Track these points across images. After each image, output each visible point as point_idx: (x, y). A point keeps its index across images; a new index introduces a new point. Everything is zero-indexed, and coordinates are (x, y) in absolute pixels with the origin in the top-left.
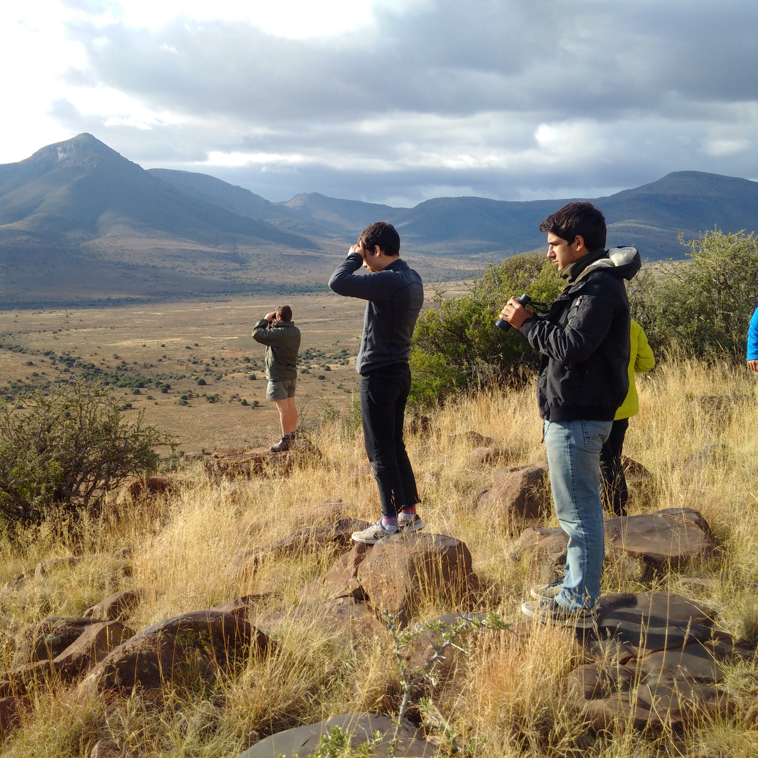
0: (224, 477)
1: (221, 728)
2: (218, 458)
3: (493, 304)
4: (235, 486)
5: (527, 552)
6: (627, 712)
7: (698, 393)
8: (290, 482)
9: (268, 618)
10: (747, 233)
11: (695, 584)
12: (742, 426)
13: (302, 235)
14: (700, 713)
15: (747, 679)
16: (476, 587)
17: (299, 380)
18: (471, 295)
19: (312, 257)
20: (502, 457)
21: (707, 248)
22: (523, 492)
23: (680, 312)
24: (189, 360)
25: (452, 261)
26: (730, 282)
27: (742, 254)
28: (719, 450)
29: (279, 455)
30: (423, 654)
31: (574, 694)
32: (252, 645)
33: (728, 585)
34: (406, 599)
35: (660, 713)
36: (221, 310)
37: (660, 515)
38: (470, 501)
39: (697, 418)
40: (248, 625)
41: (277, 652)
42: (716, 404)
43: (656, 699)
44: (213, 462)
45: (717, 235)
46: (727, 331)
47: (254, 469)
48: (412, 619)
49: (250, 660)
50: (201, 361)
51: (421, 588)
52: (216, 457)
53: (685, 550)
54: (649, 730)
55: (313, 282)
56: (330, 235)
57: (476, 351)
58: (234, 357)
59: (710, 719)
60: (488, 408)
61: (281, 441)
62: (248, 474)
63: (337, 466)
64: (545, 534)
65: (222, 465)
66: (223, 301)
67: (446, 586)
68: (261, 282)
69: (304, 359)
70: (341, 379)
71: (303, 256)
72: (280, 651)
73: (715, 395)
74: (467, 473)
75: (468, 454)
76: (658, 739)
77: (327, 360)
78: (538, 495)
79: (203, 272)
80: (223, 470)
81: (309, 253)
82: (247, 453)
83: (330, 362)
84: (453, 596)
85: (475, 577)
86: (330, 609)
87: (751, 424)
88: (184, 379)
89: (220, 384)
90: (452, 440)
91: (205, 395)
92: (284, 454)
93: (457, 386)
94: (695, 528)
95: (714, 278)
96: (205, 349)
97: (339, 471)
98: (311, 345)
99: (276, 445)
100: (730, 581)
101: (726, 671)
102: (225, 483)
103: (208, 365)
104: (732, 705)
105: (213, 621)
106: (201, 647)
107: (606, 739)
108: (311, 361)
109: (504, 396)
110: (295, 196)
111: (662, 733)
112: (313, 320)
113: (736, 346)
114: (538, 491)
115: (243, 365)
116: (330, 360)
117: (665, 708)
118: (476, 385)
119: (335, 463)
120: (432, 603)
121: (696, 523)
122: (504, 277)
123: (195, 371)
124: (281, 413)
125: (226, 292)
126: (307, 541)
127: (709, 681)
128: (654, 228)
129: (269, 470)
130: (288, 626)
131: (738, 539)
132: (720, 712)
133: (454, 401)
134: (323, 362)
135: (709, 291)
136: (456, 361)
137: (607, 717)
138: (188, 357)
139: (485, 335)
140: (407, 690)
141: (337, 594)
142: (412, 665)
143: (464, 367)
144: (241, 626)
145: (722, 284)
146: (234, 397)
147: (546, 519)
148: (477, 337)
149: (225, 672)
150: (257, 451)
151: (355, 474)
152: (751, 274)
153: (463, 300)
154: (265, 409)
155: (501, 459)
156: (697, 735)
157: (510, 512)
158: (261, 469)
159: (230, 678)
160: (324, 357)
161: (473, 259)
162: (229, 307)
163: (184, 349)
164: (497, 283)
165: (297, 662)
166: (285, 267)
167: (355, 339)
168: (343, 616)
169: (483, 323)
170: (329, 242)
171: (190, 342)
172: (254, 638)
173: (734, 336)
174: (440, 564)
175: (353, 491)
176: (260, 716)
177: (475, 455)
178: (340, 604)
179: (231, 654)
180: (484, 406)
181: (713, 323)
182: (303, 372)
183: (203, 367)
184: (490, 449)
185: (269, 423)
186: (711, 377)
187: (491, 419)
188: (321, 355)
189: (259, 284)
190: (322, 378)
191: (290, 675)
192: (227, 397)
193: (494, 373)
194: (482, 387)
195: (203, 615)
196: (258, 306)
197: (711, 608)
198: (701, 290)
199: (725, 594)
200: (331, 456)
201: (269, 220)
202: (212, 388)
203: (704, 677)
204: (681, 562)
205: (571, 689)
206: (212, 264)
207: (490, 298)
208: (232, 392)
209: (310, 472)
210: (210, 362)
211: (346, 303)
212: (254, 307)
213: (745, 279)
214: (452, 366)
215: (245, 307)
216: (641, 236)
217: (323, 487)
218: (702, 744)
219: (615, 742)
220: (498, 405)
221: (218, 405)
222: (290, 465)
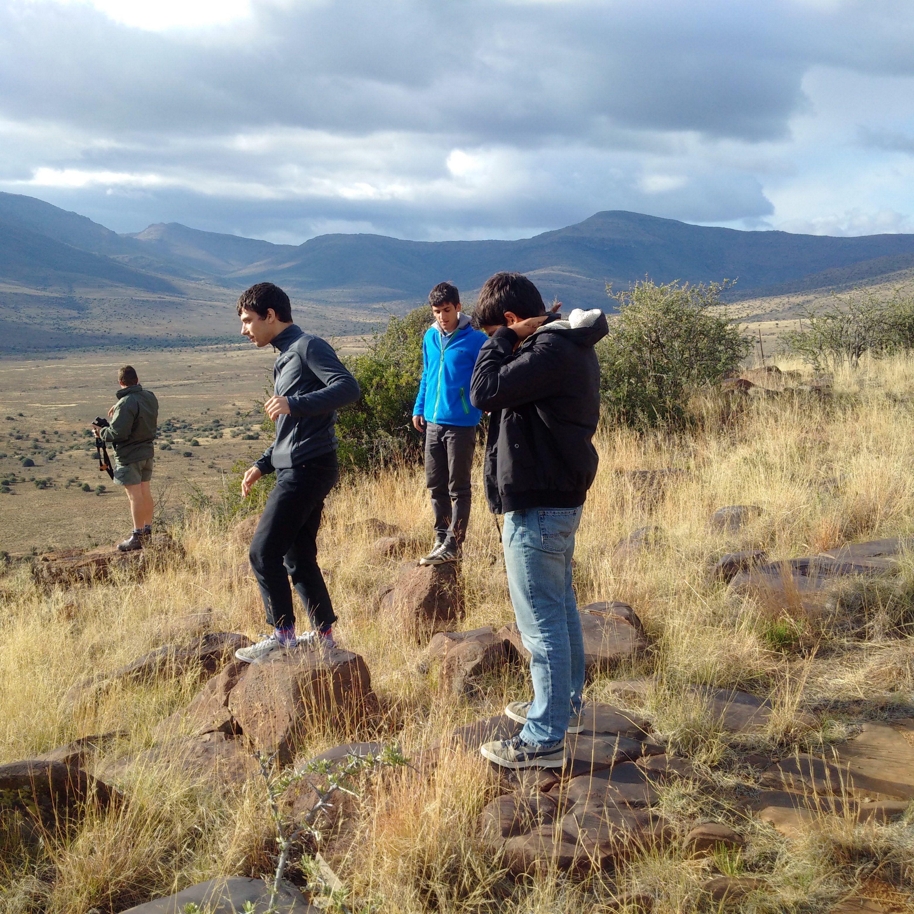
0: (57, 585)
1: (52, 908)
2: (47, 560)
3: (397, 364)
4: (71, 597)
5: (437, 661)
6: (550, 851)
7: (629, 467)
8: (144, 589)
9: (111, 765)
10: (681, 284)
11: (626, 691)
12: (675, 504)
13: (160, 276)
14: (632, 843)
15: (684, 801)
16: (375, 709)
17: (159, 458)
18: (371, 354)
19: (173, 303)
20: (409, 548)
21: (637, 300)
22: (433, 589)
23: (609, 374)
24: (11, 435)
25: (349, 311)
26: (663, 340)
27: (675, 308)
28: (651, 533)
29: (130, 556)
30: (309, 797)
31: (490, 832)
32: (89, 801)
33: (662, 691)
34: (290, 729)
35: (588, 846)
36: (53, 369)
37: (587, 611)
38: (370, 603)
39: (629, 497)
40: (83, 774)
41: (123, 808)
42: (648, 480)
43: (584, 832)
44: (42, 566)
45: (649, 285)
46: (660, 396)
47: (97, 575)
48: (297, 753)
49: (87, 820)
50: (28, 436)
51: (308, 715)
52: (45, 559)
53: (614, 652)
54: (575, 870)
55: (175, 335)
56: (195, 276)
57: (378, 421)
58: (72, 430)
59: (642, 849)
60: (393, 490)
61: (132, 537)
62: (89, 580)
63: (205, 566)
64: (457, 639)
65: (53, 570)
66: (56, 358)
67: (339, 711)
68: (106, 334)
69: (165, 432)
70: (213, 455)
71: (160, 302)
72: (127, 807)
73: (647, 470)
74: (367, 570)
75: (369, 546)
76: (586, 880)
77: (194, 433)
78: (450, 592)
79: (28, 321)
80: (56, 576)
81: (168, 298)
82: (87, 554)
83: (198, 436)
84: (348, 723)
85: (374, 697)
86: (194, 748)
87: (686, 502)
88: (5, 459)
89: (54, 464)
90: (350, 530)
91: (33, 480)
92: (135, 553)
93: (355, 464)
94: (625, 625)
95: (645, 335)
96: (32, 420)
97: (208, 573)
98: (174, 414)
99: (126, 542)
100: (665, 687)
101: (661, 792)
102: (58, 593)
103: (37, 440)
104: (668, 833)
105: (37, 774)
106: (22, 808)
107: (526, 886)
108: (174, 434)
109: (412, 475)
110: (150, 227)
111: (590, 871)
112: (175, 383)
113: (670, 412)
114: (450, 587)
115: (83, 441)
116: (198, 432)
117: (593, 840)
118: (378, 461)
119: (202, 563)
120: (322, 733)
121: (627, 619)
122: (409, 332)
123: (20, 449)
124: (132, 502)
125: (59, 347)
126: (164, 664)
127: (642, 805)
128: (579, 276)
129: (116, 574)
130: (138, 773)
131: (673, 636)
132: (655, 843)
133: (352, 483)
134: (189, 435)
135: (640, 350)
136: (354, 433)
137: (528, 857)
138: (9, 431)
139: (388, 402)
140: (284, 848)
141: (202, 728)
142: (296, 811)
143: (363, 441)
144: (74, 778)
145: (654, 342)
146: (73, 481)
147: (459, 621)
148: (379, 404)
149: (55, 838)
150: (101, 551)
151: (228, 575)
152: (686, 331)
153: (362, 359)
154: (114, 496)
155: (407, 550)
156: (629, 871)
157: (417, 614)
158: (105, 574)
159: (62, 844)
160: (191, 430)
161: (375, 310)
162: (63, 366)
163: (4, 420)
164: (402, 339)
165: (149, 819)
166: (137, 315)
167: (230, 406)
168: (209, 756)
169: (385, 387)
170: (194, 285)
171: (11, 411)
172: (93, 790)
173: (668, 402)
174: (331, 685)
175: (226, 596)
176: (103, 890)
177: (378, 547)
178: (205, 742)
179: (62, 813)
180: (388, 488)
181: (645, 387)
182: (164, 448)
183: (30, 443)
184: (394, 540)
185: (120, 514)
186: (643, 449)
187: (397, 503)
188: (187, 427)
189: (103, 337)
190: (188, 455)
191: (141, 835)
192: (64, 482)
193: (400, 447)
194: (386, 465)
195: (24, 766)
196: (102, 365)
197: (644, 718)
198: (631, 348)
199: (659, 701)
200: (197, 554)
201: (115, 256)
202: (43, 469)
203: (637, 801)
204: (610, 665)
205: (486, 826)
206: (40, 311)
207: (394, 357)
208: (69, 475)
209: (170, 575)
210: (40, 437)
211: (218, 362)
212: (97, 365)
213: (679, 336)
214: (349, 440)
215: (84, 366)
216: (565, 286)
217: (187, 593)
218: (635, 881)
219: (536, 888)
220: (404, 485)
221: (51, 491)
222: (143, 568)
